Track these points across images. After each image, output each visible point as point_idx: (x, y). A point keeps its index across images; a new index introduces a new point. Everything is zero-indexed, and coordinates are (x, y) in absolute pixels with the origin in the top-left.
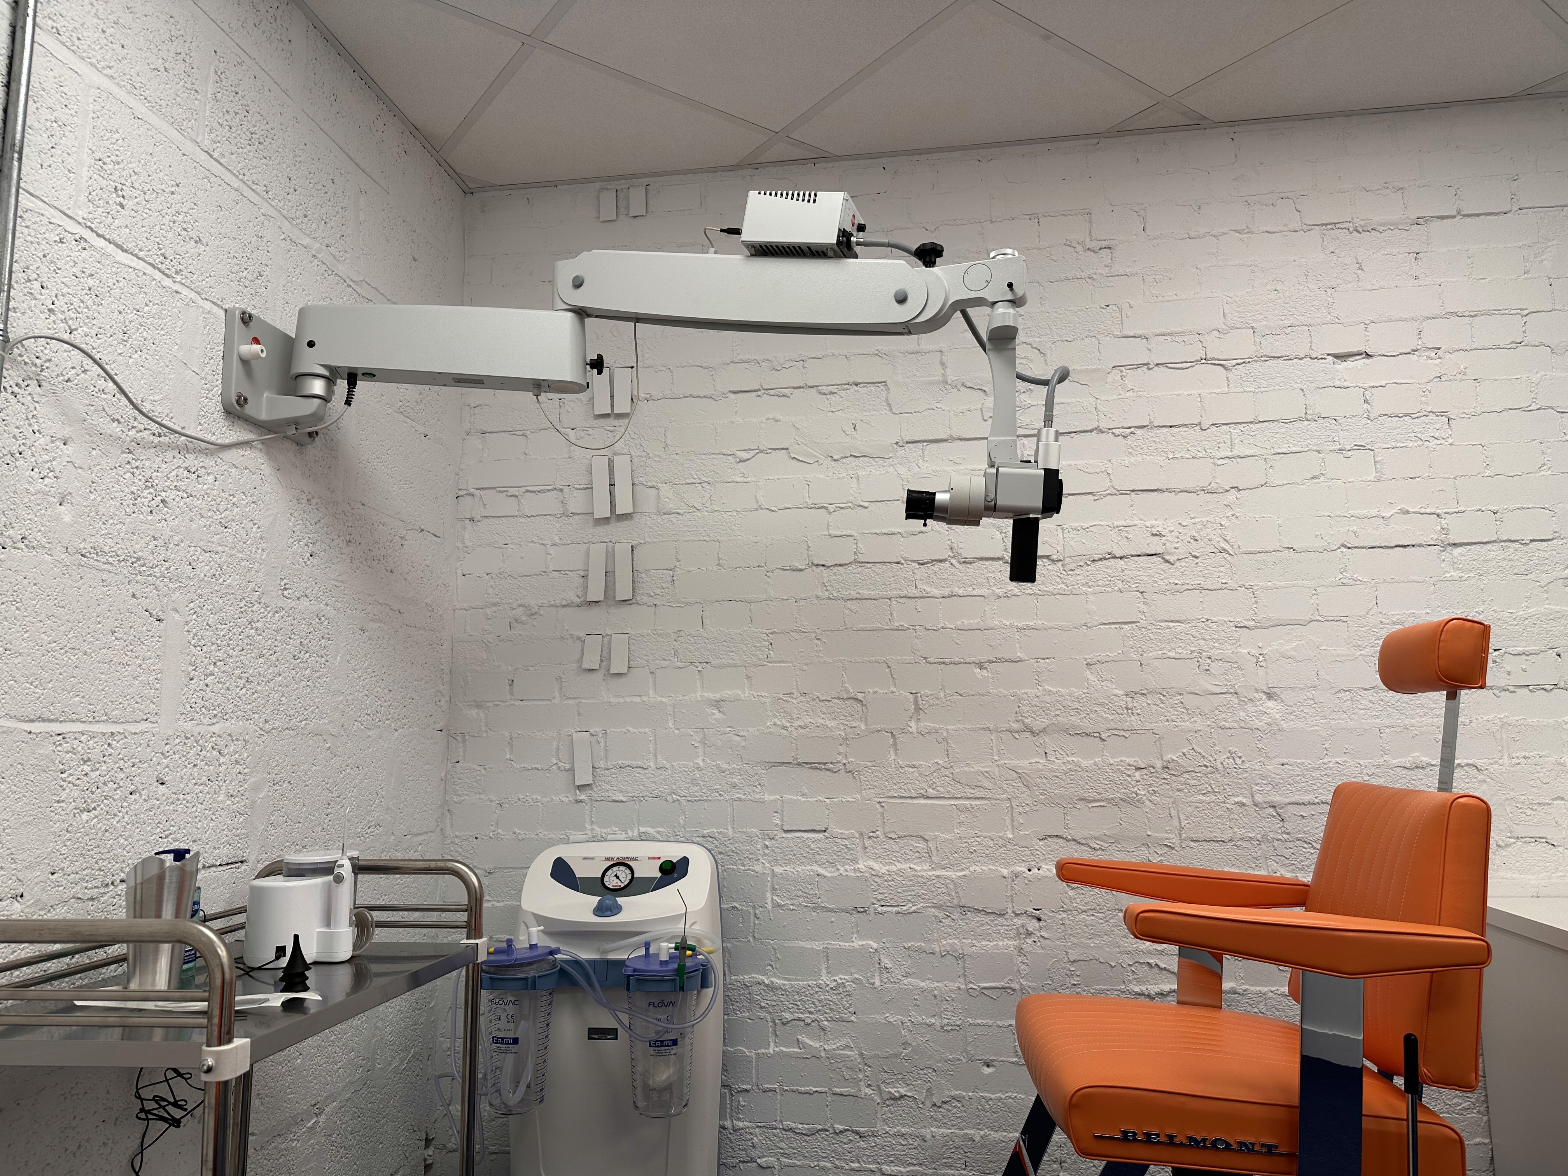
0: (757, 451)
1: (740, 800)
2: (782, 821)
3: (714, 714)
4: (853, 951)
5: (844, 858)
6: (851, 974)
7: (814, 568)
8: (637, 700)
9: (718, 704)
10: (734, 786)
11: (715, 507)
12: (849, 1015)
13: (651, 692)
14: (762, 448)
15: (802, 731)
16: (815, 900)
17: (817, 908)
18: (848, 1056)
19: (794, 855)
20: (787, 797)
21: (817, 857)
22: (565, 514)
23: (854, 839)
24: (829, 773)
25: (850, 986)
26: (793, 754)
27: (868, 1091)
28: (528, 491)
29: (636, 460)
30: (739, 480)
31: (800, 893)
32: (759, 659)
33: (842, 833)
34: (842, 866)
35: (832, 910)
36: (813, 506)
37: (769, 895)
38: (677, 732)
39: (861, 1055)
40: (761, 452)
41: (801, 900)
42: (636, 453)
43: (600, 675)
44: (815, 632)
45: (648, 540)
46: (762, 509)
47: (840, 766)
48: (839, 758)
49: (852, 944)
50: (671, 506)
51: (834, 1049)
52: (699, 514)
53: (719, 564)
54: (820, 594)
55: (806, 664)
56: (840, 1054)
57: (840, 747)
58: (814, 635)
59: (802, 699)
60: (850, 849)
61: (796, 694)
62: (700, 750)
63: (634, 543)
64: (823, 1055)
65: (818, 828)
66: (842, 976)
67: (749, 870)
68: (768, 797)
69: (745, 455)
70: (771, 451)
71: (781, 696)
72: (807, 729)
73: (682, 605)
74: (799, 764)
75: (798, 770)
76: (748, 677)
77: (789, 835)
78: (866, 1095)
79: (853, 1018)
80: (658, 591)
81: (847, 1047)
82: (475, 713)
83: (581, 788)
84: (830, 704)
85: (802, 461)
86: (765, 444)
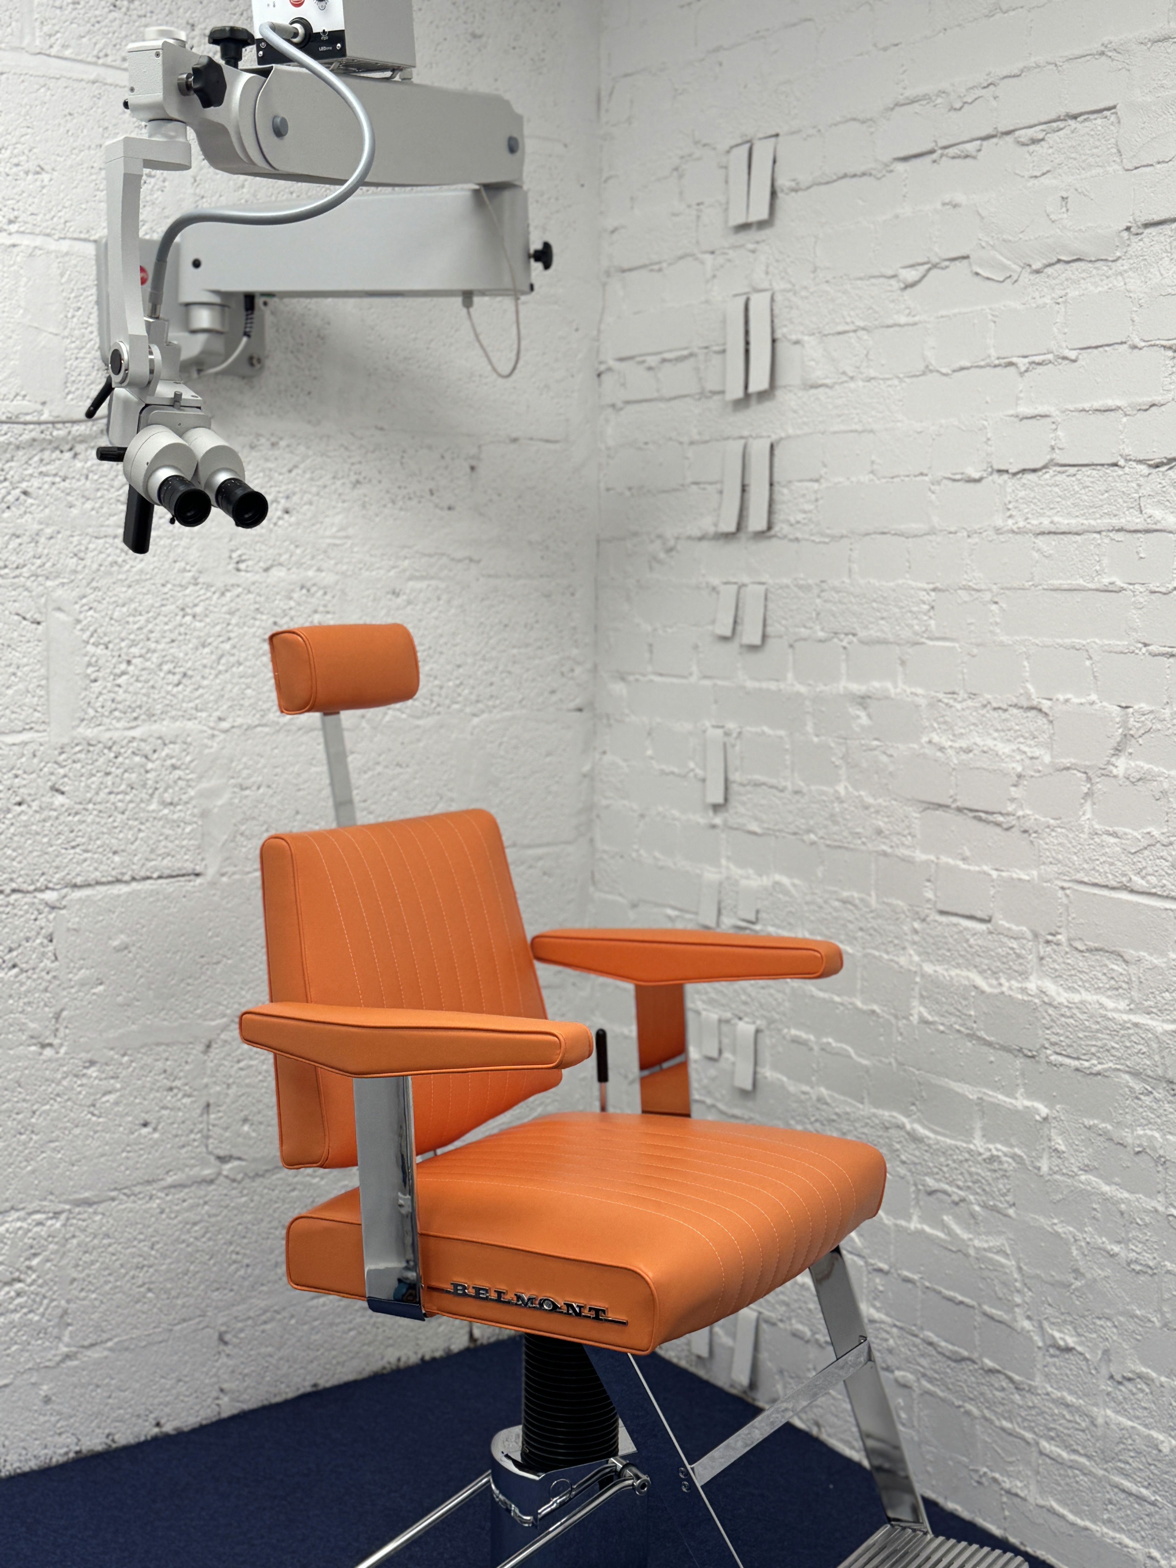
0: (927, 267)
1: (885, 854)
2: (936, 896)
3: (858, 717)
4: (1015, 1112)
5: (1010, 968)
6: (1011, 1146)
7: (996, 476)
8: (773, 686)
9: (863, 701)
10: (879, 832)
11: (872, 373)
12: (1006, 1205)
13: (790, 676)
14: (935, 260)
15: (964, 756)
16: (970, 1024)
17: (972, 1036)
18: (1002, 1266)
19: (949, 950)
20: (944, 859)
21: (978, 959)
22: (704, 395)
23: (1024, 942)
24: (998, 830)
25: (1009, 1164)
26: (952, 792)
27: (1027, 1324)
28: (664, 360)
29: (779, 298)
30: (903, 320)
31: (952, 1010)
32: (916, 633)
33: (1009, 929)
34: (1008, 980)
35: (990, 1044)
36: (997, 362)
37: (915, 1003)
38: (815, 740)
39: (1020, 1269)
40: (935, 266)
41: (953, 1019)
42: (779, 285)
43: (734, 646)
44: (990, 590)
45: (791, 431)
46: (931, 371)
47: (1012, 820)
48: (1010, 808)
49: (1013, 1101)
50: (818, 374)
51: (985, 1250)
52: (852, 385)
53: (872, 472)
54: (999, 523)
55: (978, 645)
56: (991, 1259)
57: (1013, 789)
58: (988, 596)
59: (970, 703)
60: (1019, 956)
61: (962, 695)
62: (843, 772)
63: (774, 437)
64: (972, 1252)
65: (979, 914)
66: (999, 1146)
67: (892, 960)
68: (920, 856)
69: (911, 275)
70: (947, 263)
71: (941, 696)
72: (971, 755)
73: (827, 540)
74: (959, 810)
75: (960, 818)
76: (903, 663)
77: (944, 919)
78: (1023, 1329)
79: (1011, 1212)
80: (800, 517)
81: (1001, 1251)
82: (619, 688)
83: (716, 808)
84: (1005, 716)
85: (988, 279)
86: (941, 251)
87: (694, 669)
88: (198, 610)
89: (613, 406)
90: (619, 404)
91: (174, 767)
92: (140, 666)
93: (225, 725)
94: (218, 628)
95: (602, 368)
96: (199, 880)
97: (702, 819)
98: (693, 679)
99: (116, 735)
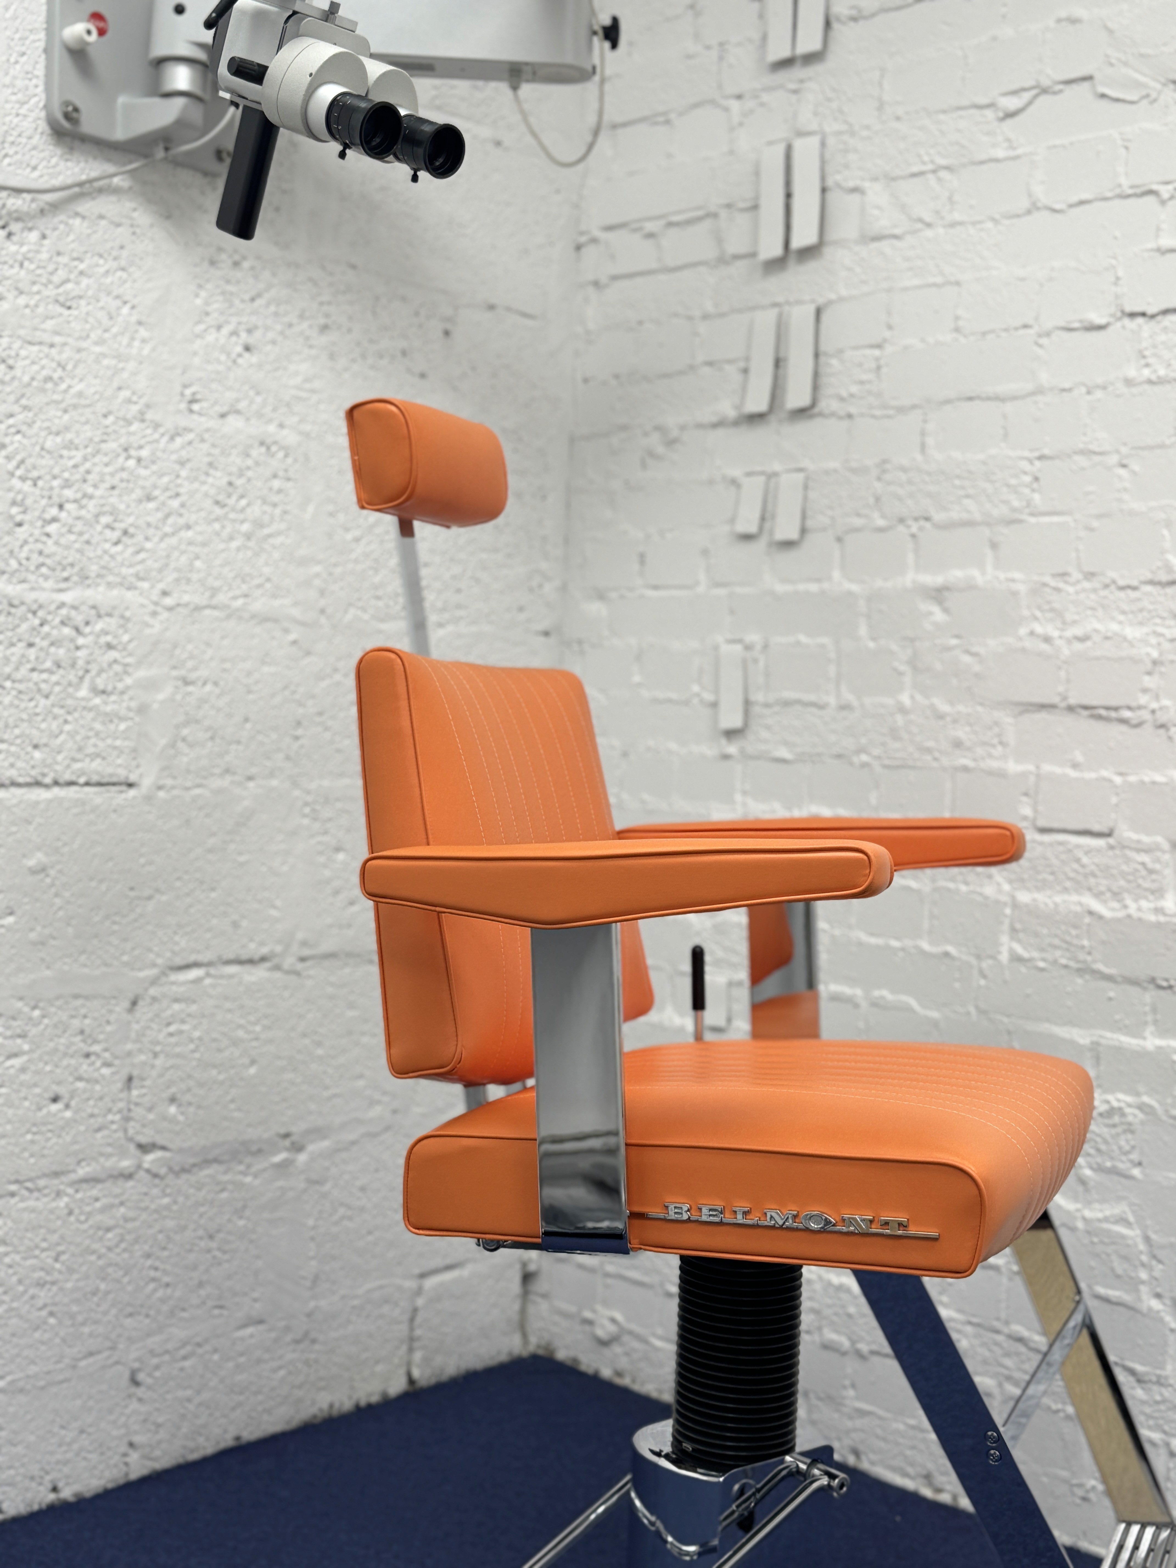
0: (1034, 92)
1: (966, 769)
2: (1035, 811)
3: (930, 613)
4: (1142, 1054)
5: (1139, 886)
6: (1138, 1094)
7: (1127, 321)
8: (813, 587)
9: (938, 594)
10: (958, 744)
11: (957, 216)
12: (1129, 1165)
13: (836, 574)
14: (1045, 82)
15: (1078, 646)
16: (1082, 956)
17: (1084, 970)
18: (1123, 1237)
19: (1053, 873)
20: (1047, 768)
21: (1092, 881)
22: (723, 260)
23: (1159, 854)
24: (1123, 728)
25: (1134, 1116)
26: (1061, 689)
27: (1155, 1304)
28: (671, 224)
29: (831, 141)
30: (1000, 153)
31: (1056, 942)
32: (1014, 510)
33: (1138, 842)
34: (1136, 900)
35: (1109, 978)
36: (1130, 192)
37: (1005, 939)
38: (871, 645)
39: (1147, 1239)
40: (1045, 91)
41: (1058, 953)
42: (830, 127)
43: (761, 545)
44: (1117, 452)
45: (844, 292)
46: (1038, 209)
47: (1145, 715)
48: (1143, 700)
49: (1141, 1042)
50: (883, 223)
51: (1099, 1220)
52: (929, 233)
53: (957, 330)
54: (1132, 373)
55: (1099, 517)
56: (1108, 1232)
57: (1147, 678)
58: (1114, 459)
59: (1086, 585)
60: (1151, 872)
61: (1076, 575)
62: (908, 679)
63: (821, 301)
64: (1080, 1225)
65: (1096, 828)
66: (1121, 1096)
67: (974, 892)
68: (1012, 767)
69: (1014, 103)
70: (1061, 87)
71: (1048, 579)
72: (1089, 644)
73: (891, 412)
74: (1071, 709)
75: (1069, 720)
76: (994, 546)
77: (1047, 838)
78: (1150, 1309)
79: (1136, 1172)
80: (854, 389)
81: (1122, 1220)
82: (596, 608)
83: (731, 734)
84: (1133, 594)
85: (1117, 100)
86: (1052, 73)
87: (702, 577)
88: (144, 453)
89: (596, 284)
90: (604, 280)
91: (110, 646)
92: (75, 513)
93: (168, 601)
94: (165, 479)
95: (583, 239)
96: (132, 792)
97: (709, 751)
98: (701, 589)
99: (42, 597)
